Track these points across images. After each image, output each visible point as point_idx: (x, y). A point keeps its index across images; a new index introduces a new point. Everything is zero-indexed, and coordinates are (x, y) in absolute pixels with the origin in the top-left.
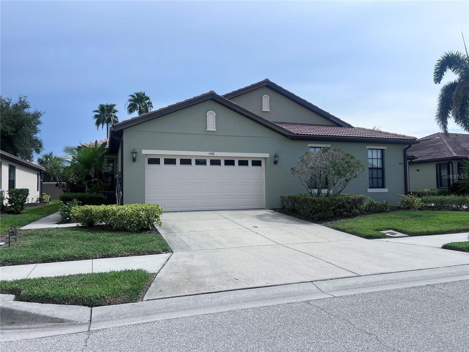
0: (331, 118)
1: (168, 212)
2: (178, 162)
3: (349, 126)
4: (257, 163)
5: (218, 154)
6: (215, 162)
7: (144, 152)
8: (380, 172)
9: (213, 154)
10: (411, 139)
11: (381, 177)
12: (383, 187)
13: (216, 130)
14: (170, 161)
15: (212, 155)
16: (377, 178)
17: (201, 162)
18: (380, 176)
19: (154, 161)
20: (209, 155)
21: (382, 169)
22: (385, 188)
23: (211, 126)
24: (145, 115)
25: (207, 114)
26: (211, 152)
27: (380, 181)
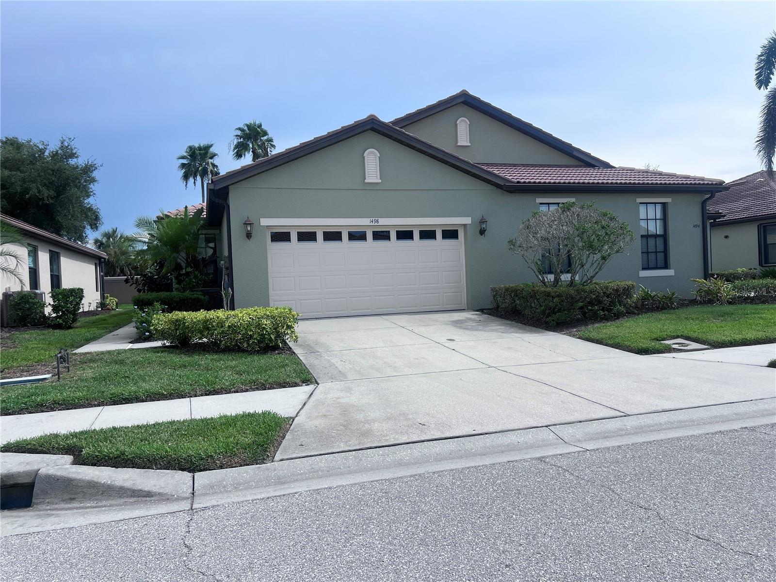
0: (575, 153)
1: (307, 319)
2: (320, 236)
3: (607, 165)
4: (450, 234)
5: (385, 222)
6: (381, 235)
7: (264, 222)
8: (660, 241)
9: (377, 221)
10: (714, 183)
11: (663, 250)
12: (666, 266)
13: (380, 181)
14: (307, 236)
15: (376, 224)
16: (656, 252)
17: (357, 236)
18: (660, 247)
19: (281, 237)
20: (371, 224)
21: (665, 237)
22: (670, 269)
23: (373, 174)
24: (263, 161)
25: (365, 155)
26: (374, 219)
27: (661, 256)
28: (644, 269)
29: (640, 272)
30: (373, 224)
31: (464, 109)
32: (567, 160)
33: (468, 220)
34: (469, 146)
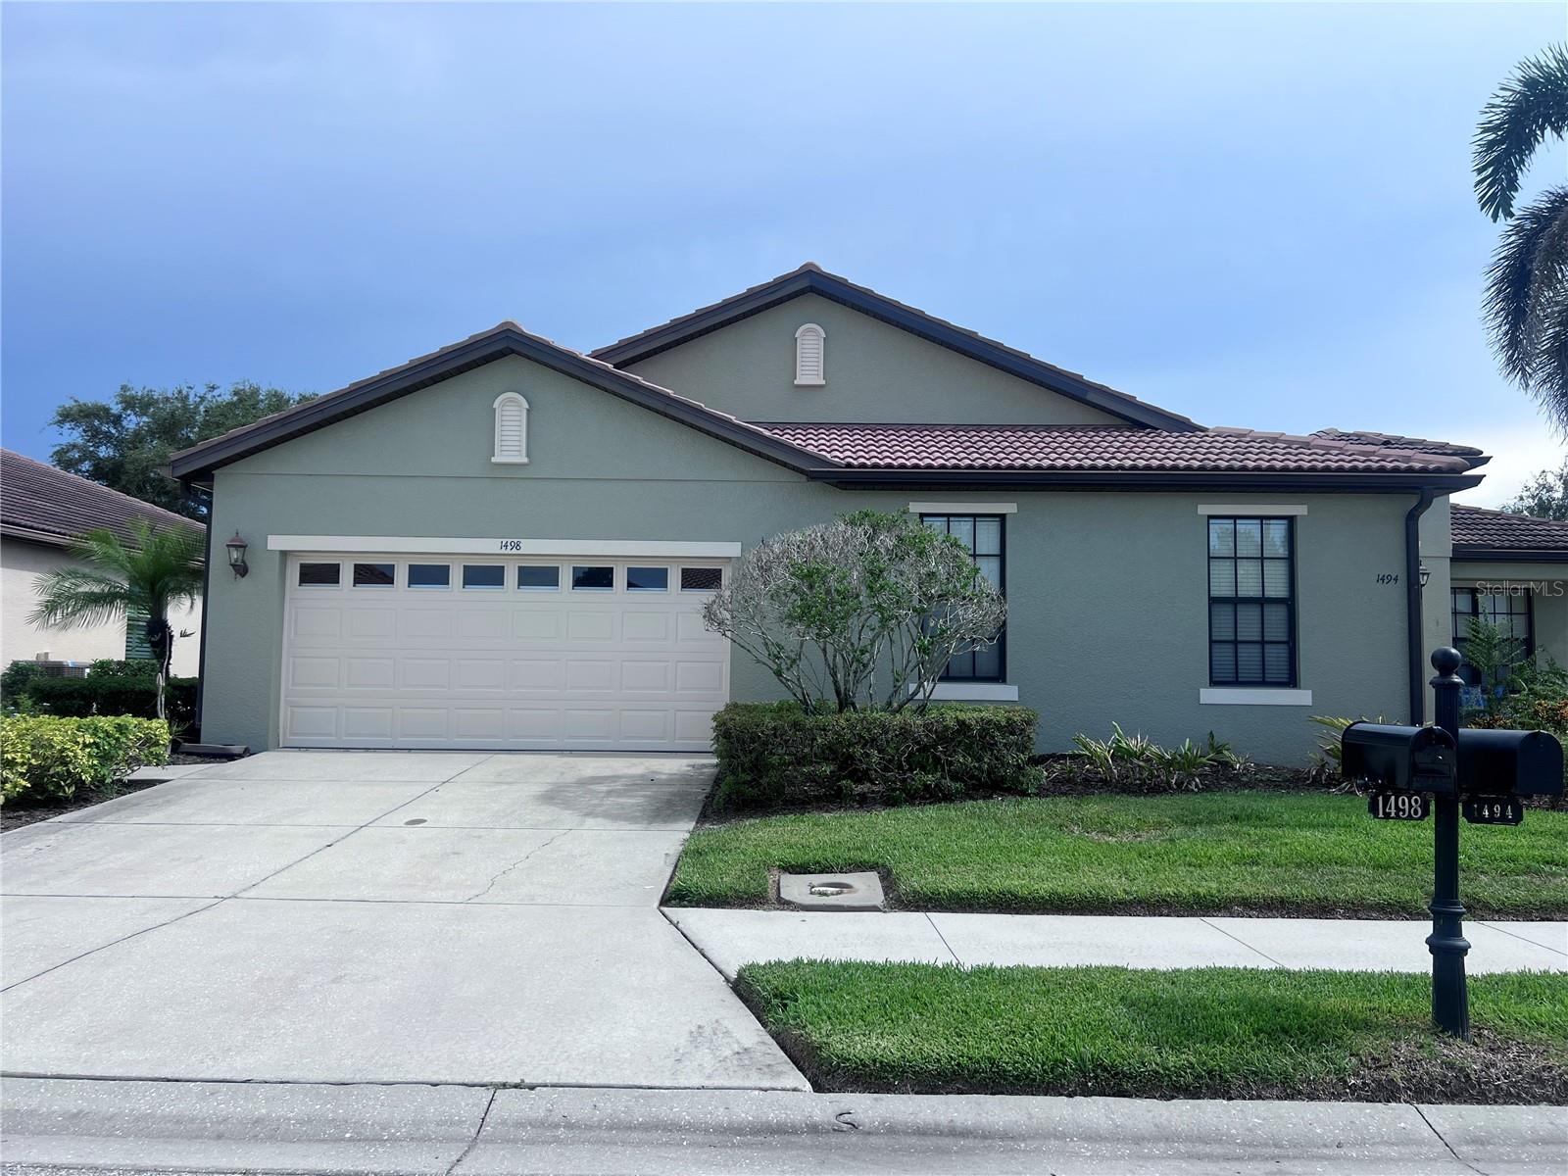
2: (401, 575)
3: (1182, 425)
4: (699, 578)
5: (538, 548)
6: (538, 576)
7: (277, 543)
8: (1276, 616)
9: (518, 545)
10: (1431, 467)
11: (1285, 639)
12: (1291, 681)
13: (525, 460)
14: (373, 574)
15: (514, 551)
16: (1263, 643)
17: (484, 575)
18: (1276, 628)
19: (320, 574)
20: (503, 551)
21: (1290, 603)
22: (1300, 688)
23: (510, 442)
24: (270, 421)
25: (496, 405)
26: (509, 541)
27: (1277, 655)
28: (1214, 683)
29: (1202, 690)
30: (508, 551)
31: (815, 304)
32: (1076, 414)
33: (733, 549)
34: (821, 387)
